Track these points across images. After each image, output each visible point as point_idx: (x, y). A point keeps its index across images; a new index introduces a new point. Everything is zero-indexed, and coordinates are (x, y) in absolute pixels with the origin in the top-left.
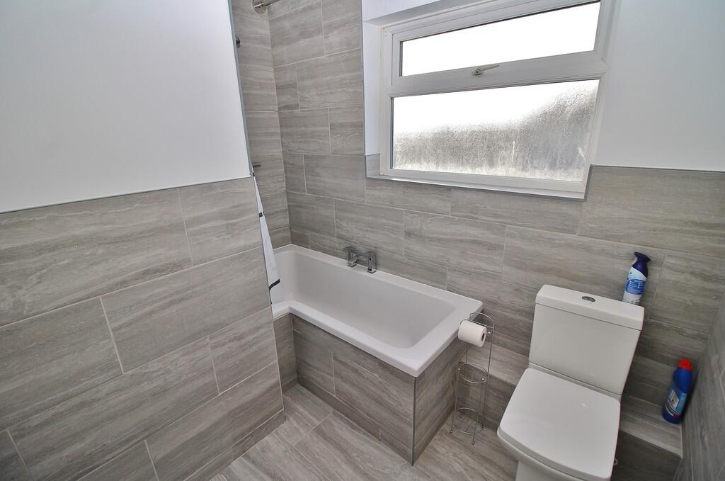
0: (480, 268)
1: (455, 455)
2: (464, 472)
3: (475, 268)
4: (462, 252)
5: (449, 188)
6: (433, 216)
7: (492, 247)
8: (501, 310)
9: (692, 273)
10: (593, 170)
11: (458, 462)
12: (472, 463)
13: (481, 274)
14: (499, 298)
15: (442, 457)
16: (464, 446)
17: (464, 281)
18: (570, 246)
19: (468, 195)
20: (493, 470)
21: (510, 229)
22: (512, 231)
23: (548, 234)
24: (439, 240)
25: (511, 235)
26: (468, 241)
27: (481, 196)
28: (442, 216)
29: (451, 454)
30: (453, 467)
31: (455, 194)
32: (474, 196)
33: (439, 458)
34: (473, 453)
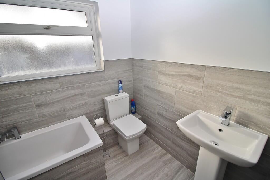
0: (80, 104)
1: (110, 163)
2: (117, 163)
3: (78, 105)
4: (71, 101)
5: (57, 78)
6: (52, 92)
7: (82, 94)
8: (92, 114)
9: (128, 81)
10: (105, 62)
11: (113, 164)
12: (115, 160)
13: (81, 106)
14: (90, 110)
15: (109, 168)
16: (109, 159)
17: (75, 112)
18: (105, 84)
19: (67, 78)
20: (119, 155)
21: (87, 85)
22: (87, 86)
23: (99, 83)
24: (58, 101)
25: (87, 88)
26: (72, 96)
27: (73, 77)
28: (56, 91)
29: (109, 164)
30: (113, 166)
31: (60, 79)
32: (70, 78)
33: (109, 169)
34: (112, 158)
